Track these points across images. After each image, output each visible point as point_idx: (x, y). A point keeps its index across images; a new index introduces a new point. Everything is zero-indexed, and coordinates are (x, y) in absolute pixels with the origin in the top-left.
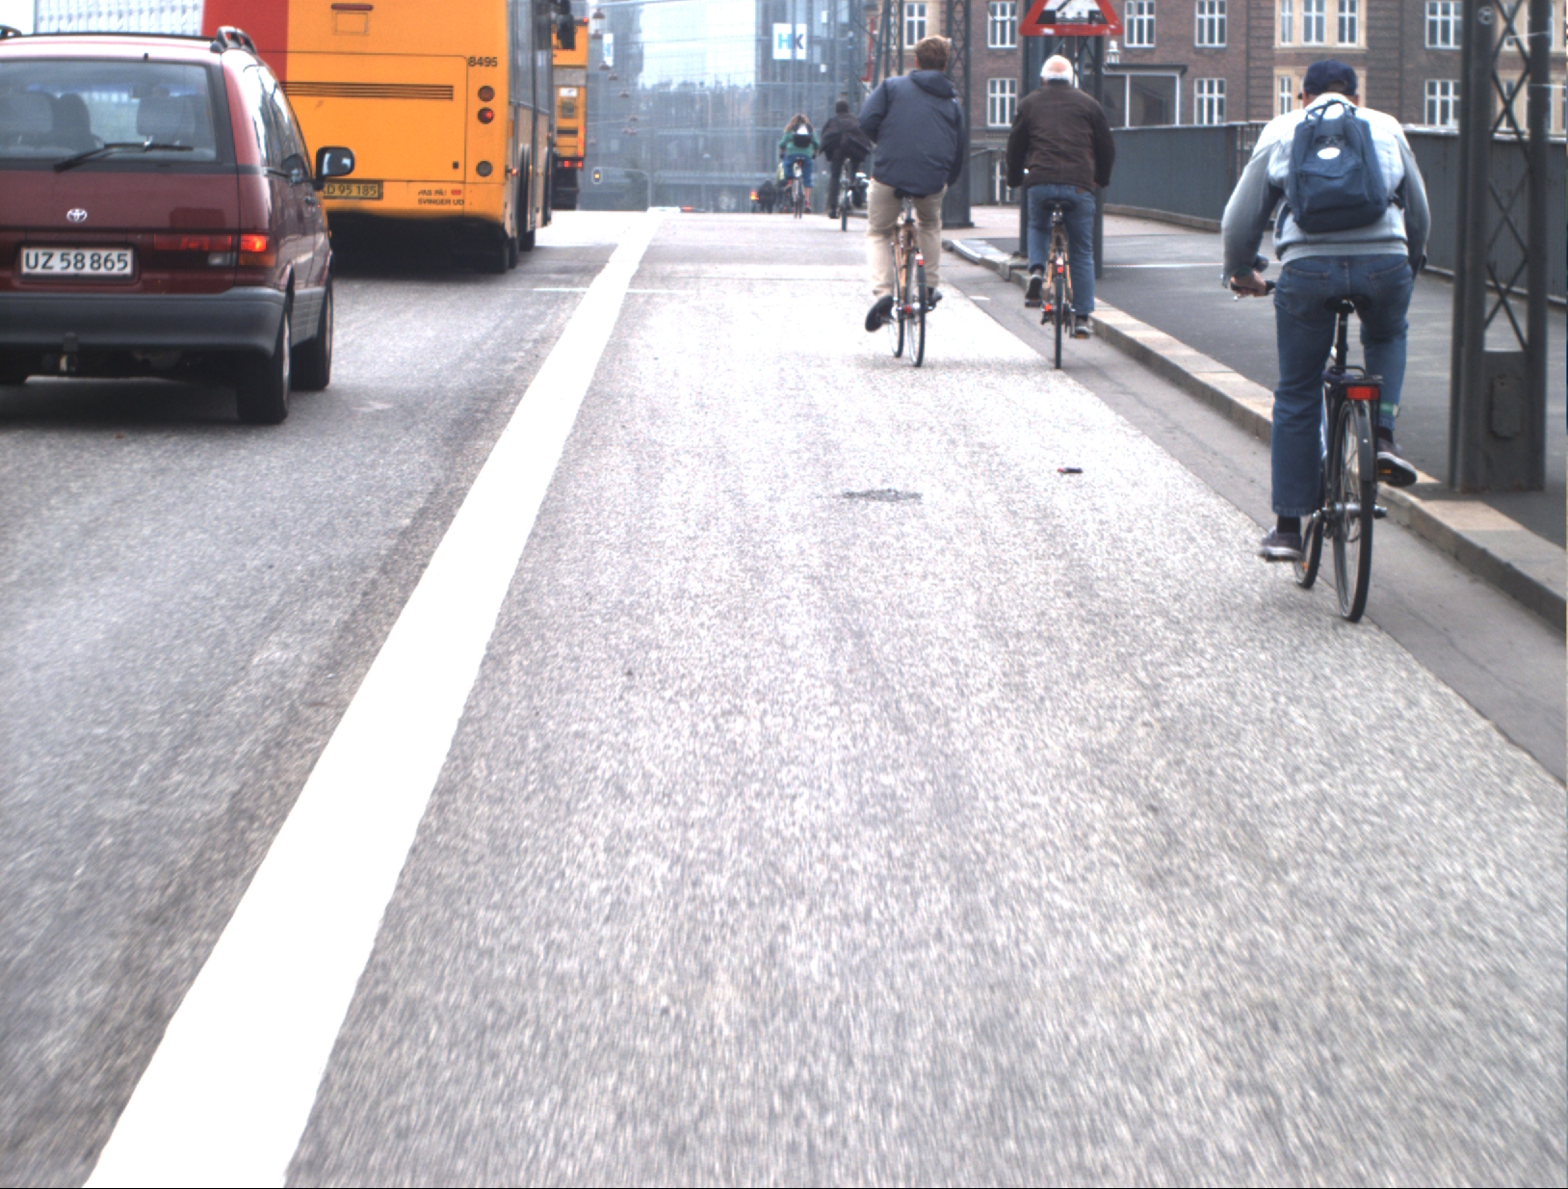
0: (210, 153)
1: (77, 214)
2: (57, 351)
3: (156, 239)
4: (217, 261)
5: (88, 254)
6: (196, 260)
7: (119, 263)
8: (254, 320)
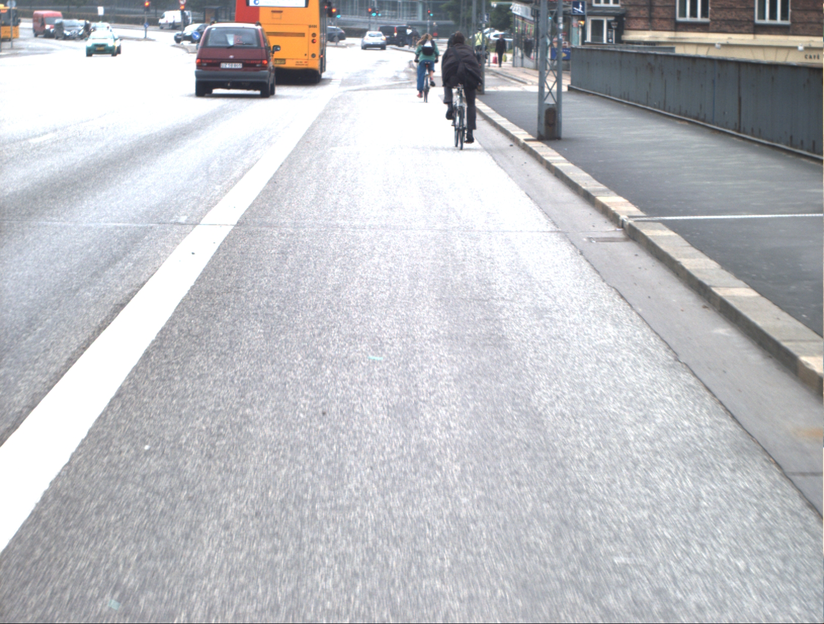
0: (256, 45)
1: (231, 57)
2: (228, 82)
3: (247, 62)
4: (258, 65)
5: (233, 64)
6: (254, 65)
7: (239, 66)
8: (265, 77)
